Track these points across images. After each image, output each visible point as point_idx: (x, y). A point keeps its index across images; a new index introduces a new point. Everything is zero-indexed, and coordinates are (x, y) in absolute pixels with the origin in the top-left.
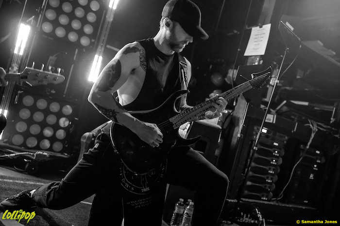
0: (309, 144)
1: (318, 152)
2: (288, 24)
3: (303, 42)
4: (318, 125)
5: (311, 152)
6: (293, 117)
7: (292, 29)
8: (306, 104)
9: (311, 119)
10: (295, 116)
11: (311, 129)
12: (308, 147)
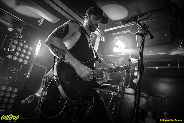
0: (111, 100)
1: (114, 103)
2: (101, 58)
3: (107, 64)
4: (114, 93)
5: (112, 103)
6: (105, 91)
7: (103, 60)
8: (110, 85)
9: (111, 91)
10: (106, 90)
11: (111, 95)
12: (111, 102)
